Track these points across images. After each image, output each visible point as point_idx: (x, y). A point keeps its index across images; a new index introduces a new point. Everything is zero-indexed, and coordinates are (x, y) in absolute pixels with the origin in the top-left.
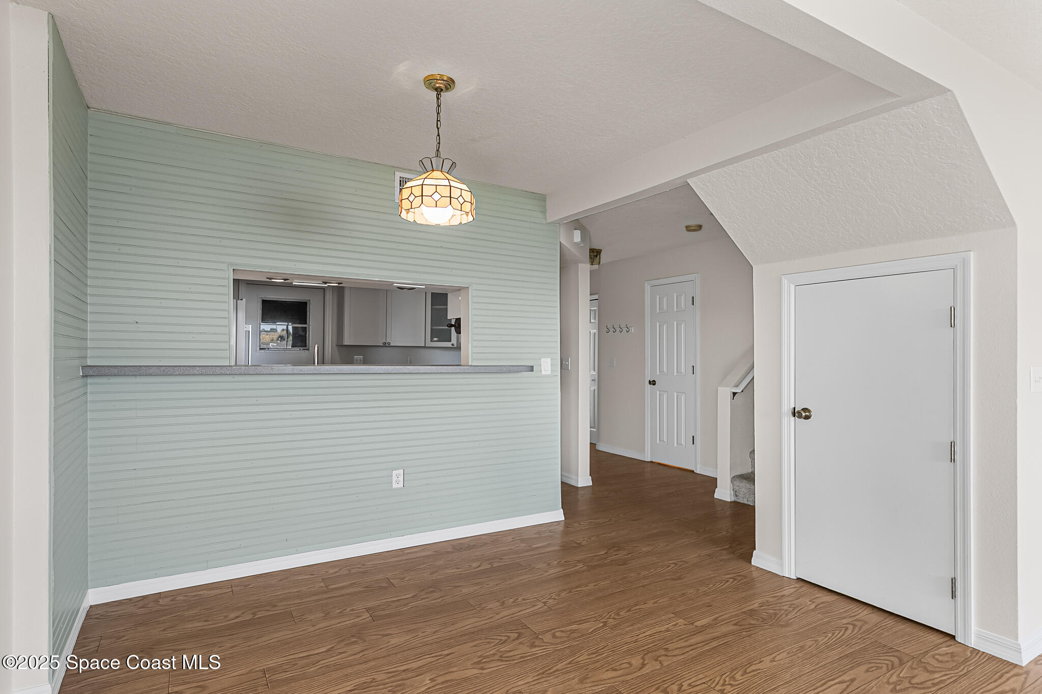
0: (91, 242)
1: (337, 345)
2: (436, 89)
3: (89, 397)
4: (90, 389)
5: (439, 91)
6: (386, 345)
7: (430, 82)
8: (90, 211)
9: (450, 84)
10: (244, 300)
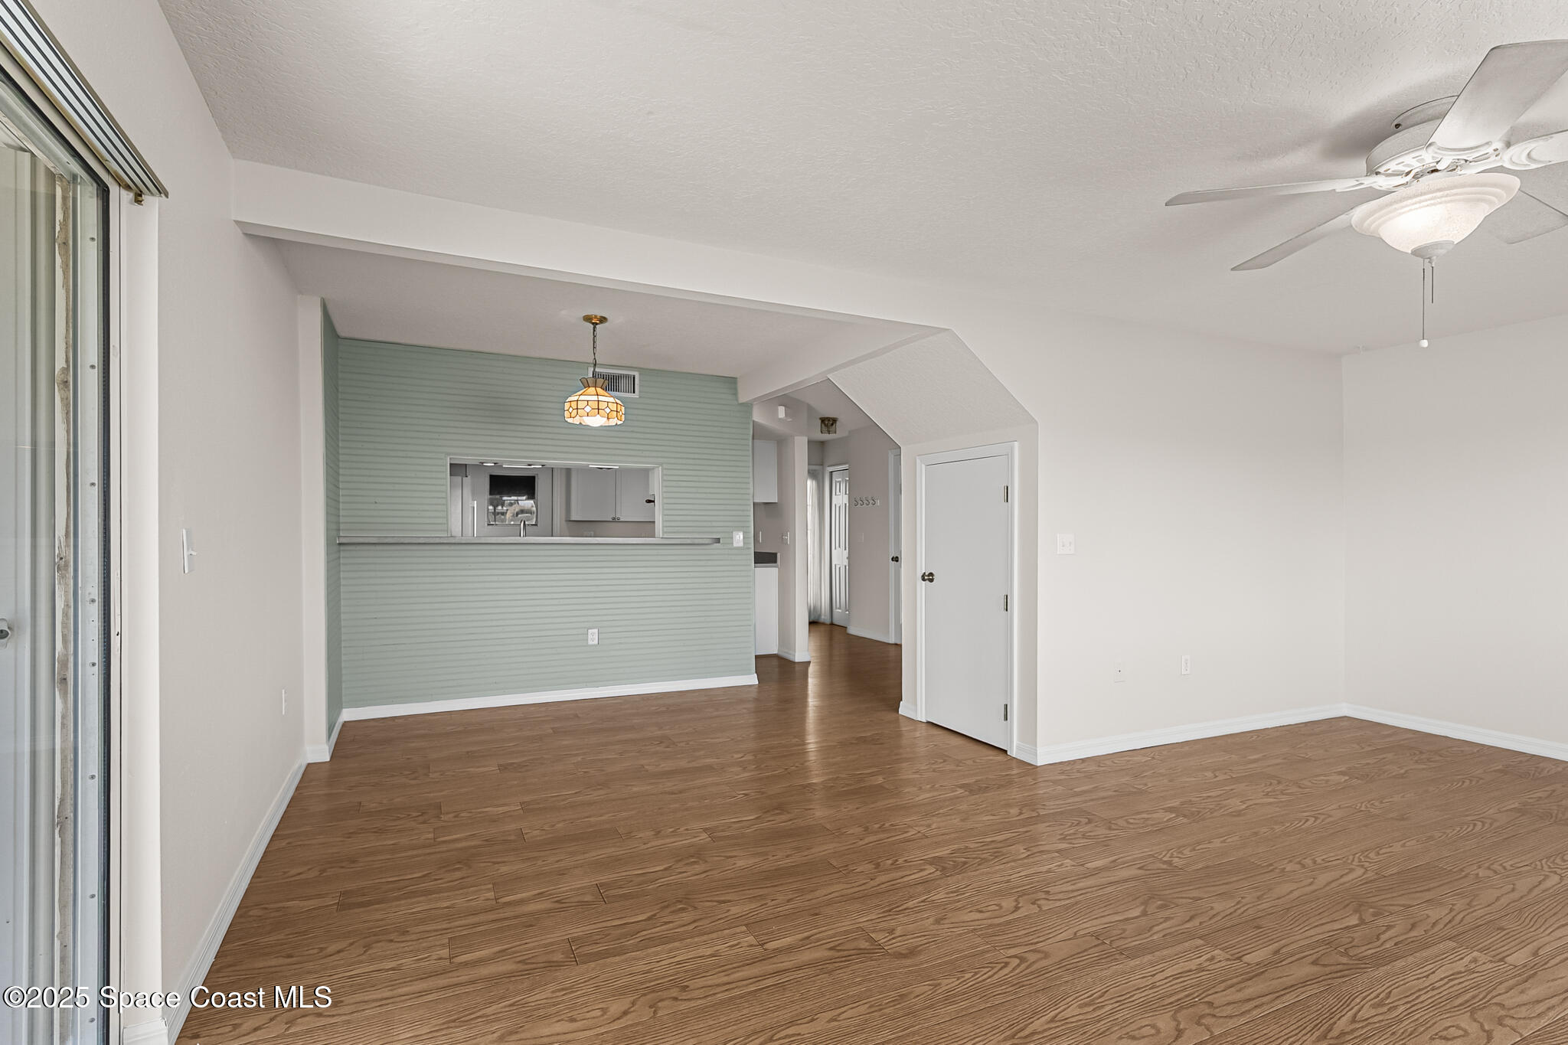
0: (342, 441)
1: (566, 521)
2: (593, 323)
3: (342, 561)
4: (342, 554)
5: (595, 324)
6: (615, 520)
7: (588, 319)
8: (340, 416)
9: (603, 320)
10: (469, 477)
